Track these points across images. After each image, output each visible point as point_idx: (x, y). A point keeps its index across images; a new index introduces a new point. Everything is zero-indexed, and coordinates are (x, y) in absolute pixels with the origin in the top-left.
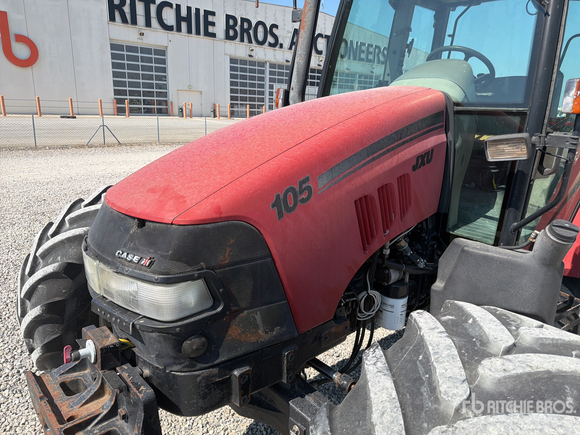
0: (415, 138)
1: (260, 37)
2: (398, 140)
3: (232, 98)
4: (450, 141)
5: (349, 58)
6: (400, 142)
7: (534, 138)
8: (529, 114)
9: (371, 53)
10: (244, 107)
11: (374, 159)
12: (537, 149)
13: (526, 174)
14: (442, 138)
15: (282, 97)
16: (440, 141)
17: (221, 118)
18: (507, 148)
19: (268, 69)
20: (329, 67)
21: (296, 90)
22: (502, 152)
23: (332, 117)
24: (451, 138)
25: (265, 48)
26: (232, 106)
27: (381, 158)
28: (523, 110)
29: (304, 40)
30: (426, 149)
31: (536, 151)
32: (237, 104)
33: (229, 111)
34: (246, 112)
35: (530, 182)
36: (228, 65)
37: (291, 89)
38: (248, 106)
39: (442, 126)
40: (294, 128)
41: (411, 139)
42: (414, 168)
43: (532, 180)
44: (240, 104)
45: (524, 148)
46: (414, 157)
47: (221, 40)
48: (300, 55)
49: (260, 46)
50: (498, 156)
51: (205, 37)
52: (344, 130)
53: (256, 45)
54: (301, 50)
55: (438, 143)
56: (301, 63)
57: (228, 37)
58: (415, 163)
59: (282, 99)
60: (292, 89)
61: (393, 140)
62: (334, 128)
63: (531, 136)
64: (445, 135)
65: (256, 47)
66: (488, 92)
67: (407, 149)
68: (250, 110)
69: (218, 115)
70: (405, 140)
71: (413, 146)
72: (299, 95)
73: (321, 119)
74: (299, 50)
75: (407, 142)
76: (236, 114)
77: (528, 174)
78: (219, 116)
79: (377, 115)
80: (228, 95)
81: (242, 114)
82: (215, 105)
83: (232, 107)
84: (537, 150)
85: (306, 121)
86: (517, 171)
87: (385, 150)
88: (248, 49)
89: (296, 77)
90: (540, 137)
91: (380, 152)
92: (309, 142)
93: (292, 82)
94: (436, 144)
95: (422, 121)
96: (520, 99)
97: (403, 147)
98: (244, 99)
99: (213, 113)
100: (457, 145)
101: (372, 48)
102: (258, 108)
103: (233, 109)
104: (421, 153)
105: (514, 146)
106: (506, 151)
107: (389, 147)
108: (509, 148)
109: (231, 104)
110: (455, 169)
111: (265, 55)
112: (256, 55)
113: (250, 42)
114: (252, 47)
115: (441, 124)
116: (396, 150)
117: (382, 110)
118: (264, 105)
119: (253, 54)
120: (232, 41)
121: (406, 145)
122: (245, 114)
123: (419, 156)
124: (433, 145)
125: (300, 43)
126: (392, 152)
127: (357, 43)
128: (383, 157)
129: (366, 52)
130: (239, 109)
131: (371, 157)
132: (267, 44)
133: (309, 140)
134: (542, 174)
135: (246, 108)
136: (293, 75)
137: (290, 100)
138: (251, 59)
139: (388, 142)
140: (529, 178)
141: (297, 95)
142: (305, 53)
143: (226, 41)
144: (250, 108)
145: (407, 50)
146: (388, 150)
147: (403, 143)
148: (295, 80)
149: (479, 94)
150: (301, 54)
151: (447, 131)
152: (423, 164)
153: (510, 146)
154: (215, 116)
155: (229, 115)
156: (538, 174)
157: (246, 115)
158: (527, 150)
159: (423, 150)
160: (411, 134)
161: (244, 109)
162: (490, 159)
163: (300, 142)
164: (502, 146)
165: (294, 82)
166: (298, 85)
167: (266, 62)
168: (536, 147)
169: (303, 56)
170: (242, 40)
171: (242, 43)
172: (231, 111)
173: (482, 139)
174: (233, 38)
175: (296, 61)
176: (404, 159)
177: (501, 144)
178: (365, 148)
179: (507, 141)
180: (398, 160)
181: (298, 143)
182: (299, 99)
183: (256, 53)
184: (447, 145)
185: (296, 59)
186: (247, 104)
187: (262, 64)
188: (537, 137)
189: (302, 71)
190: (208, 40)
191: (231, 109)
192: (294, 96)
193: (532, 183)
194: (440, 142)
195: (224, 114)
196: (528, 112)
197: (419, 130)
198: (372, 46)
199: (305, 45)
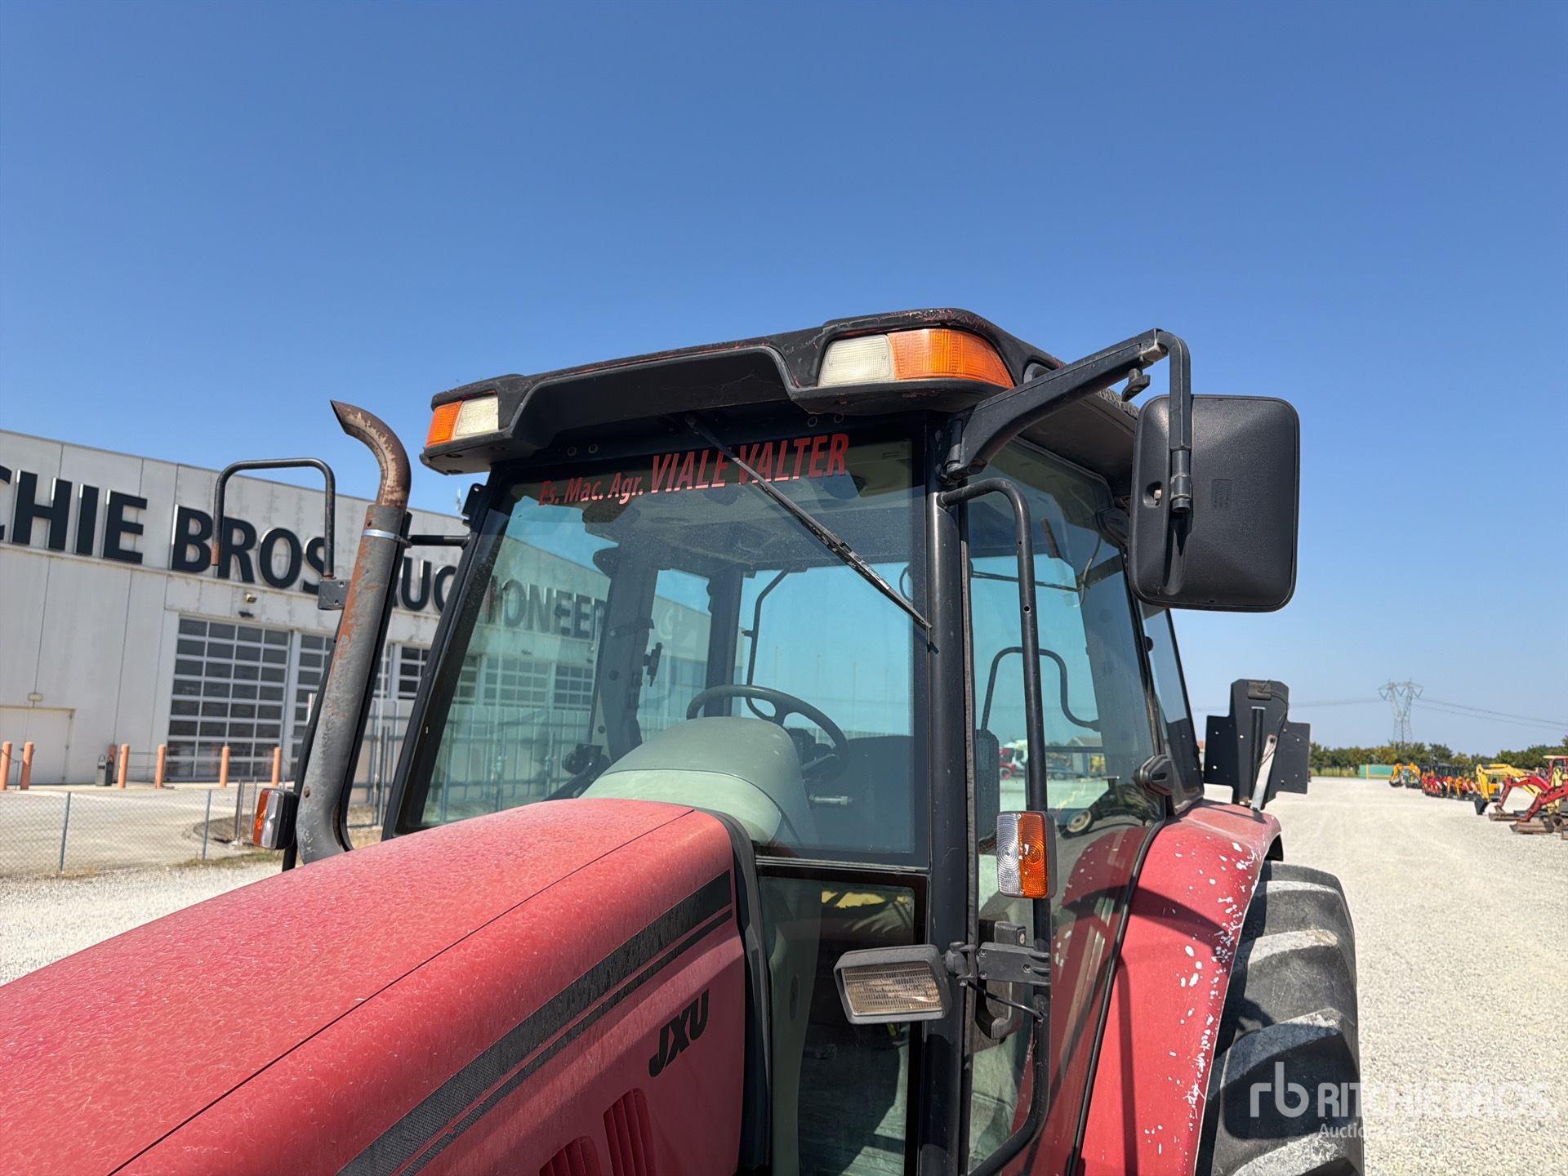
0: (652, 972)
1: (279, 568)
2: (600, 995)
3: (175, 727)
4: (755, 953)
5: (530, 627)
6: (605, 998)
7: (950, 956)
8: (932, 879)
9: (586, 617)
10: (213, 753)
11: (523, 1076)
12: (963, 984)
13: (951, 1043)
14: (732, 948)
15: (273, 816)
16: (725, 961)
17: (131, 787)
18: (892, 988)
19: (296, 649)
20: (424, 730)
21: (319, 797)
22: (882, 998)
23: (388, 949)
24: (755, 942)
25: (291, 596)
26: (173, 749)
27: (546, 1066)
28: (916, 872)
29: (349, 663)
30: (685, 997)
31: (962, 990)
32: (192, 744)
33: (159, 764)
34: (218, 765)
35: (963, 1064)
36: (172, 635)
37: (303, 795)
38: (225, 749)
39: (728, 915)
40: (251, 1005)
41: (640, 981)
42: (656, 1067)
43: (967, 1059)
44: (201, 744)
45: (932, 989)
46: (651, 1032)
47: (156, 571)
48: (336, 701)
49: (277, 590)
50: (874, 1009)
51: (107, 562)
52: (419, 999)
53: (265, 588)
54: (338, 688)
55: (720, 967)
56: (338, 725)
57: (179, 563)
58: (656, 1050)
59: (274, 821)
60: (307, 796)
61: (585, 997)
62: (389, 998)
63: (942, 951)
64: (737, 939)
65: (264, 592)
66: (840, 795)
67: (630, 1015)
68: (232, 759)
69: (120, 778)
70: (620, 987)
71: (648, 999)
72: (328, 812)
73: (351, 958)
74: (334, 686)
75: (627, 991)
76: (182, 771)
77: (955, 1042)
78: (126, 780)
79: (532, 929)
80: (164, 717)
81: (203, 772)
82: (113, 750)
83: (171, 753)
84: (965, 988)
85: (302, 967)
86: (929, 1037)
87: (558, 1035)
88: (239, 597)
89: (321, 762)
90: (965, 954)
91: (543, 1047)
92: (291, 1063)
93: (308, 773)
94: (714, 973)
95: (669, 918)
96: (904, 842)
97: (616, 1010)
98: (217, 730)
99: (103, 773)
100: (775, 959)
101: (589, 606)
102: (257, 754)
103: (175, 758)
104: (671, 1014)
105: (905, 982)
106: (890, 994)
107: (570, 1025)
108: (896, 987)
109: (170, 744)
110: (774, 1031)
111: (290, 613)
112: (263, 612)
113: (247, 577)
114: (252, 591)
115: (726, 909)
116: (593, 1028)
117: (547, 909)
118: (276, 745)
119: (253, 609)
120: (191, 576)
121: (625, 1002)
122: (213, 771)
123: (667, 1026)
124: (706, 980)
125: (335, 669)
126: (584, 1036)
127: (549, 591)
128: (554, 1060)
129: (572, 613)
130: (196, 759)
131: (514, 1072)
132: (297, 585)
133: (294, 1058)
134: (989, 1035)
135: (219, 754)
136: (312, 756)
137: (298, 826)
138: (246, 622)
139: (568, 1008)
140: (960, 1055)
141: (321, 813)
142: (349, 696)
143: (172, 573)
144: (232, 754)
145: (645, 669)
146: (568, 1034)
147: (617, 999)
148: (318, 771)
149: (818, 799)
150: (337, 698)
151: (744, 925)
152: (681, 1044)
153: (898, 982)
154: (110, 780)
155: (158, 777)
156: (980, 1035)
157: (218, 774)
158: (940, 993)
159: (679, 1002)
160: (639, 965)
161: (211, 758)
162: (857, 1018)
163: (262, 1065)
164: (878, 982)
165: (312, 773)
166: (324, 784)
167: (292, 632)
168: (961, 980)
169: (343, 705)
170: (223, 573)
171: (221, 581)
172: (169, 763)
173: (842, 904)
174: (198, 567)
175: (321, 716)
176: (622, 1048)
177: (875, 977)
178: (493, 1047)
179: (889, 969)
180: (603, 1058)
181: (254, 1070)
182: (328, 824)
183: (263, 607)
184: (747, 963)
185: (322, 712)
186: (222, 744)
187: (281, 636)
188: (958, 954)
189: (340, 745)
190: (117, 571)
191: (168, 759)
192: (310, 816)
193: (967, 1065)
194: (727, 964)
195: (142, 773)
196: (929, 877)
197: (661, 948)
198: (588, 600)
199: (350, 675)
